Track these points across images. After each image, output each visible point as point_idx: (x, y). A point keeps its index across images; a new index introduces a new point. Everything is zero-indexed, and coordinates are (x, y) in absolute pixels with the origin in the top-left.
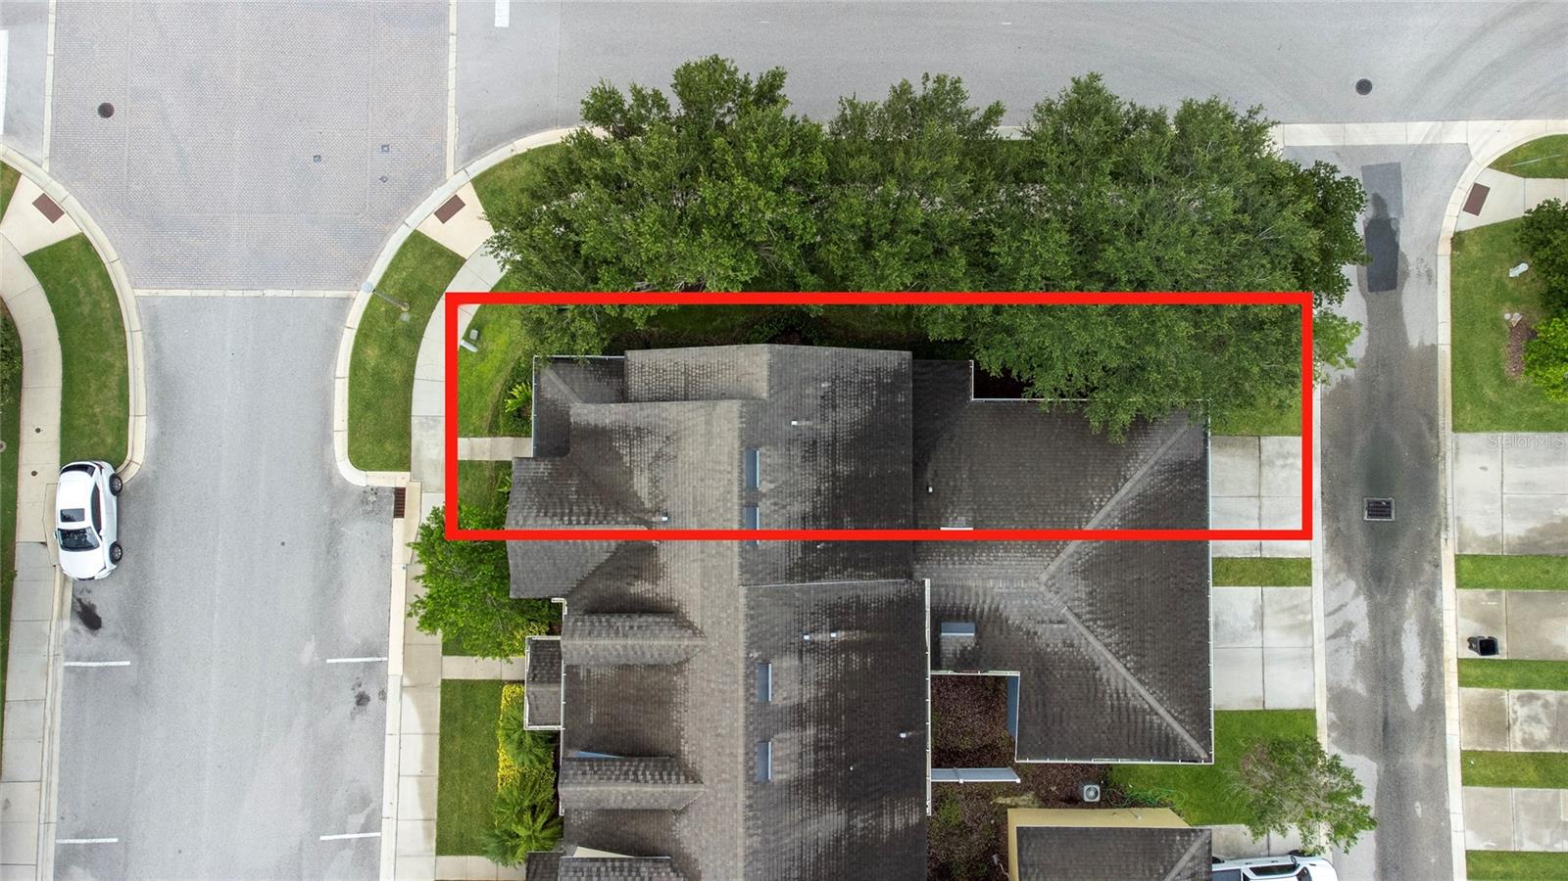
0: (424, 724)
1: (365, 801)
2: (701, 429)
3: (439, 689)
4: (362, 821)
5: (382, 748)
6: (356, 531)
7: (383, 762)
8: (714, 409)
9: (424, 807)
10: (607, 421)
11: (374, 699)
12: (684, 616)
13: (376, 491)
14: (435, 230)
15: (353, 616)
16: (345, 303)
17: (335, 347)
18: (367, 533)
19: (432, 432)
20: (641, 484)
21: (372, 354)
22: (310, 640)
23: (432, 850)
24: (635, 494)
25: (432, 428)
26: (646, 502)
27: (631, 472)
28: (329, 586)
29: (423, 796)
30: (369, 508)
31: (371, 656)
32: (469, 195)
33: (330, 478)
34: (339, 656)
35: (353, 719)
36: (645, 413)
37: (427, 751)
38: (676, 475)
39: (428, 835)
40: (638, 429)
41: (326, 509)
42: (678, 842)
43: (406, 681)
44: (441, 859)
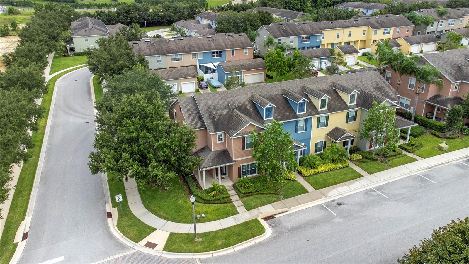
0: (332, 190)
1: (367, 194)
2: (203, 101)
3: (319, 190)
4: (372, 192)
5: (348, 196)
6: (288, 224)
7: (352, 194)
11: (336, 202)
12: (250, 98)
13: (270, 225)
14: (161, 246)
15: (316, 215)
16: (203, 261)
17: (222, 256)
18: (286, 222)
19: (240, 218)
20: (224, 112)
21: (219, 242)
22: (334, 221)
23: (364, 178)
24: (227, 113)
25: (238, 218)
27: (221, 115)
28: (311, 224)
29: (352, 184)
30: (277, 224)
31: (324, 207)
32: (144, 242)
33: (274, 237)
34: (332, 213)
35: (347, 204)
37: (339, 187)
39: (361, 179)
41: (286, 234)
42: (300, 91)
43: (324, 197)
44: (363, 175)
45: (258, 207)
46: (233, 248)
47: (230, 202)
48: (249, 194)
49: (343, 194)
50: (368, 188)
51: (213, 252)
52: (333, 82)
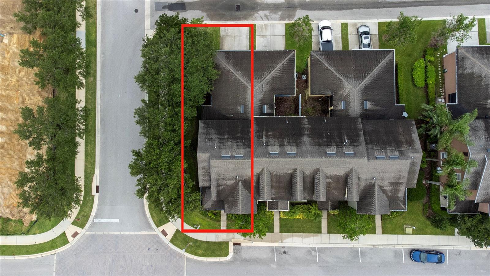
0: (290, 237)
1: (309, 251)
2: (217, 169)
3: (282, 233)
4: (314, 252)
5: (296, 247)
7: (300, 247)
8: (212, 166)
9: (310, 237)
10: (215, 191)
11: (285, 249)
12: (260, 172)
13: (234, 250)
14: (170, 237)
15: (264, 255)
16: (188, 259)
17: (198, 261)
18: (244, 252)
19: (219, 236)
20: (230, 183)
21: (200, 252)
22: (270, 266)
23: (320, 235)
24: (232, 184)
25: (218, 236)
26: (234, 181)
27: (227, 185)
28: (257, 261)
29: (308, 237)
30: (238, 251)
31: (274, 250)
32: (161, 228)
33: (231, 261)
34: (274, 258)
35: (289, 255)
36: (213, 182)
37: (297, 236)
38: (228, 175)
39: (317, 235)
40: (217, 184)
42: (310, 173)
43: (281, 242)
44: (322, 232)
46: (206, 258)
47: (219, 221)
49: (294, 244)
50: (315, 246)
51: (195, 256)
52: (352, 169)
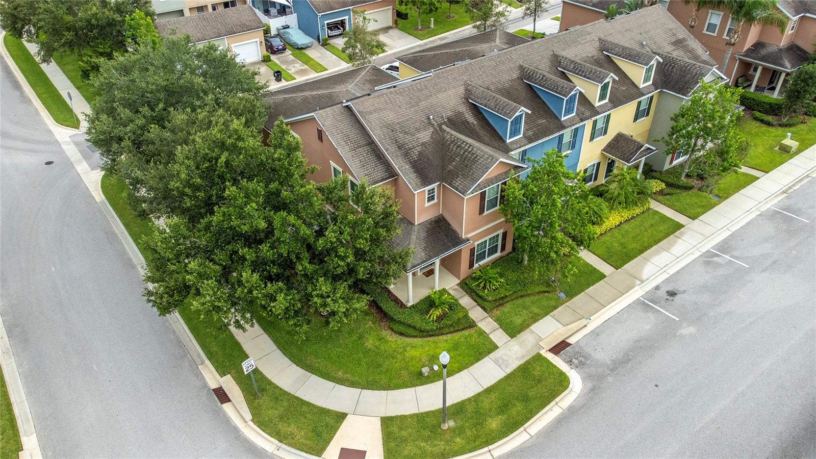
0: (644, 263)
3: (622, 268)
4: (716, 258)
5: (678, 272)
8: (363, 112)
9: (675, 242)
11: (664, 289)
12: (465, 94)
13: (570, 362)
17: (513, 453)
18: (596, 350)
19: (505, 357)
21: (494, 423)
23: (686, 229)
24: (431, 137)
25: (502, 359)
26: (431, 131)
27: (422, 144)
29: (672, 244)
30: (582, 359)
31: (648, 305)
32: (333, 451)
33: (591, 390)
36: (389, 147)
37: (653, 255)
38: (407, 120)
39: (683, 233)
40: (400, 148)
41: (610, 379)
42: (550, 67)
43: (638, 282)
44: (684, 224)
45: (528, 326)
46: (525, 429)
47: (472, 325)
48: (501, 302)
49: (667, 270)
50: (704, 250)
51: (491, 447)
52: (600, 39)
